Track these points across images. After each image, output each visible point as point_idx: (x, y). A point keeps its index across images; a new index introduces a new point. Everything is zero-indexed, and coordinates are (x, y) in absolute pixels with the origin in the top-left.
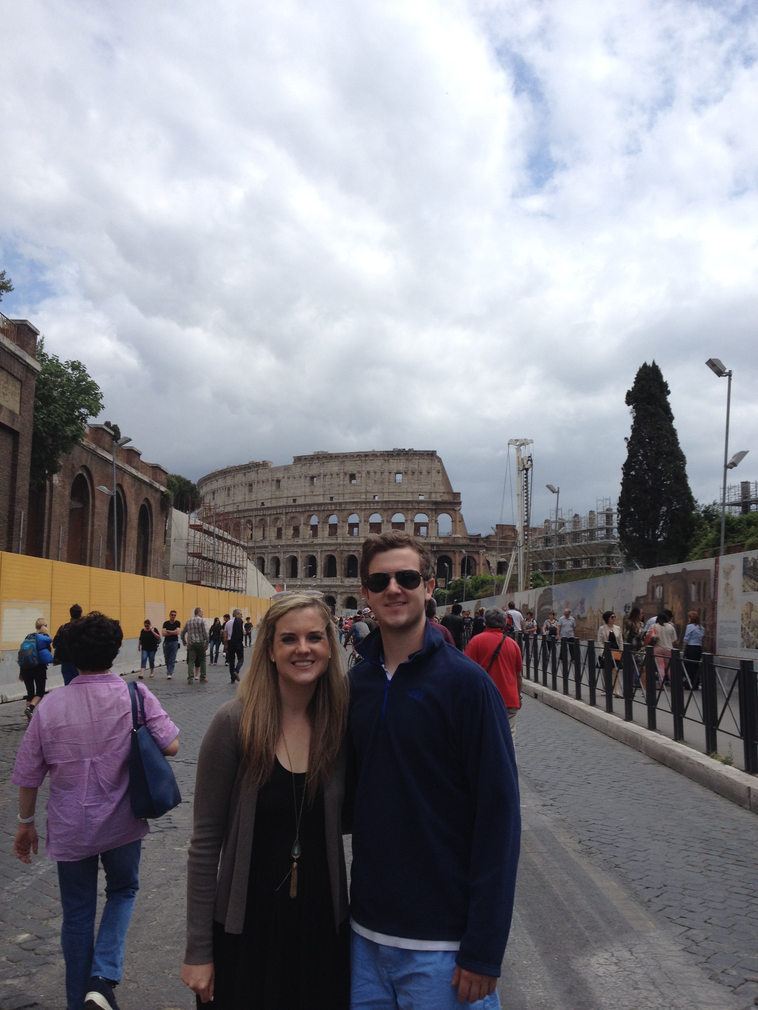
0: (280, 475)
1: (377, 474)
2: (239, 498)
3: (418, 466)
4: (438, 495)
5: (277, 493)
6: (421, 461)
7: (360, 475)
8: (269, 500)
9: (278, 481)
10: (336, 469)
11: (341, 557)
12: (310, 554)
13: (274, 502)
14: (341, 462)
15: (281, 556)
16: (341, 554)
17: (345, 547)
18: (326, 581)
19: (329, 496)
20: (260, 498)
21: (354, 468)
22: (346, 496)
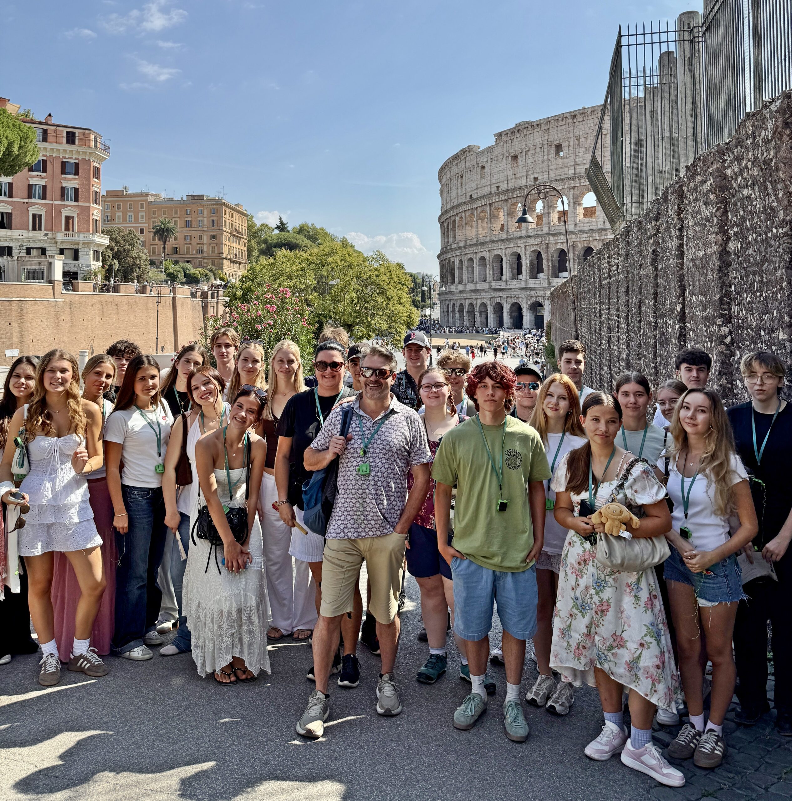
0: (483, 159)
2: (454, 193)
5: (482, 182)
7: (567, 144)
8: (476, 191)
9: (483, 167)
10: (539, 141)
11: (547, 252)
12: (515, 250)
13: (480, 193)
14: (544, 131)
15: (486, 255)
16: (547, 247)
17: (552, 238)
18: (533, 283)
19: (532, 176)
20: (468, 190)
21: (559, 135)
22: (552, 175)
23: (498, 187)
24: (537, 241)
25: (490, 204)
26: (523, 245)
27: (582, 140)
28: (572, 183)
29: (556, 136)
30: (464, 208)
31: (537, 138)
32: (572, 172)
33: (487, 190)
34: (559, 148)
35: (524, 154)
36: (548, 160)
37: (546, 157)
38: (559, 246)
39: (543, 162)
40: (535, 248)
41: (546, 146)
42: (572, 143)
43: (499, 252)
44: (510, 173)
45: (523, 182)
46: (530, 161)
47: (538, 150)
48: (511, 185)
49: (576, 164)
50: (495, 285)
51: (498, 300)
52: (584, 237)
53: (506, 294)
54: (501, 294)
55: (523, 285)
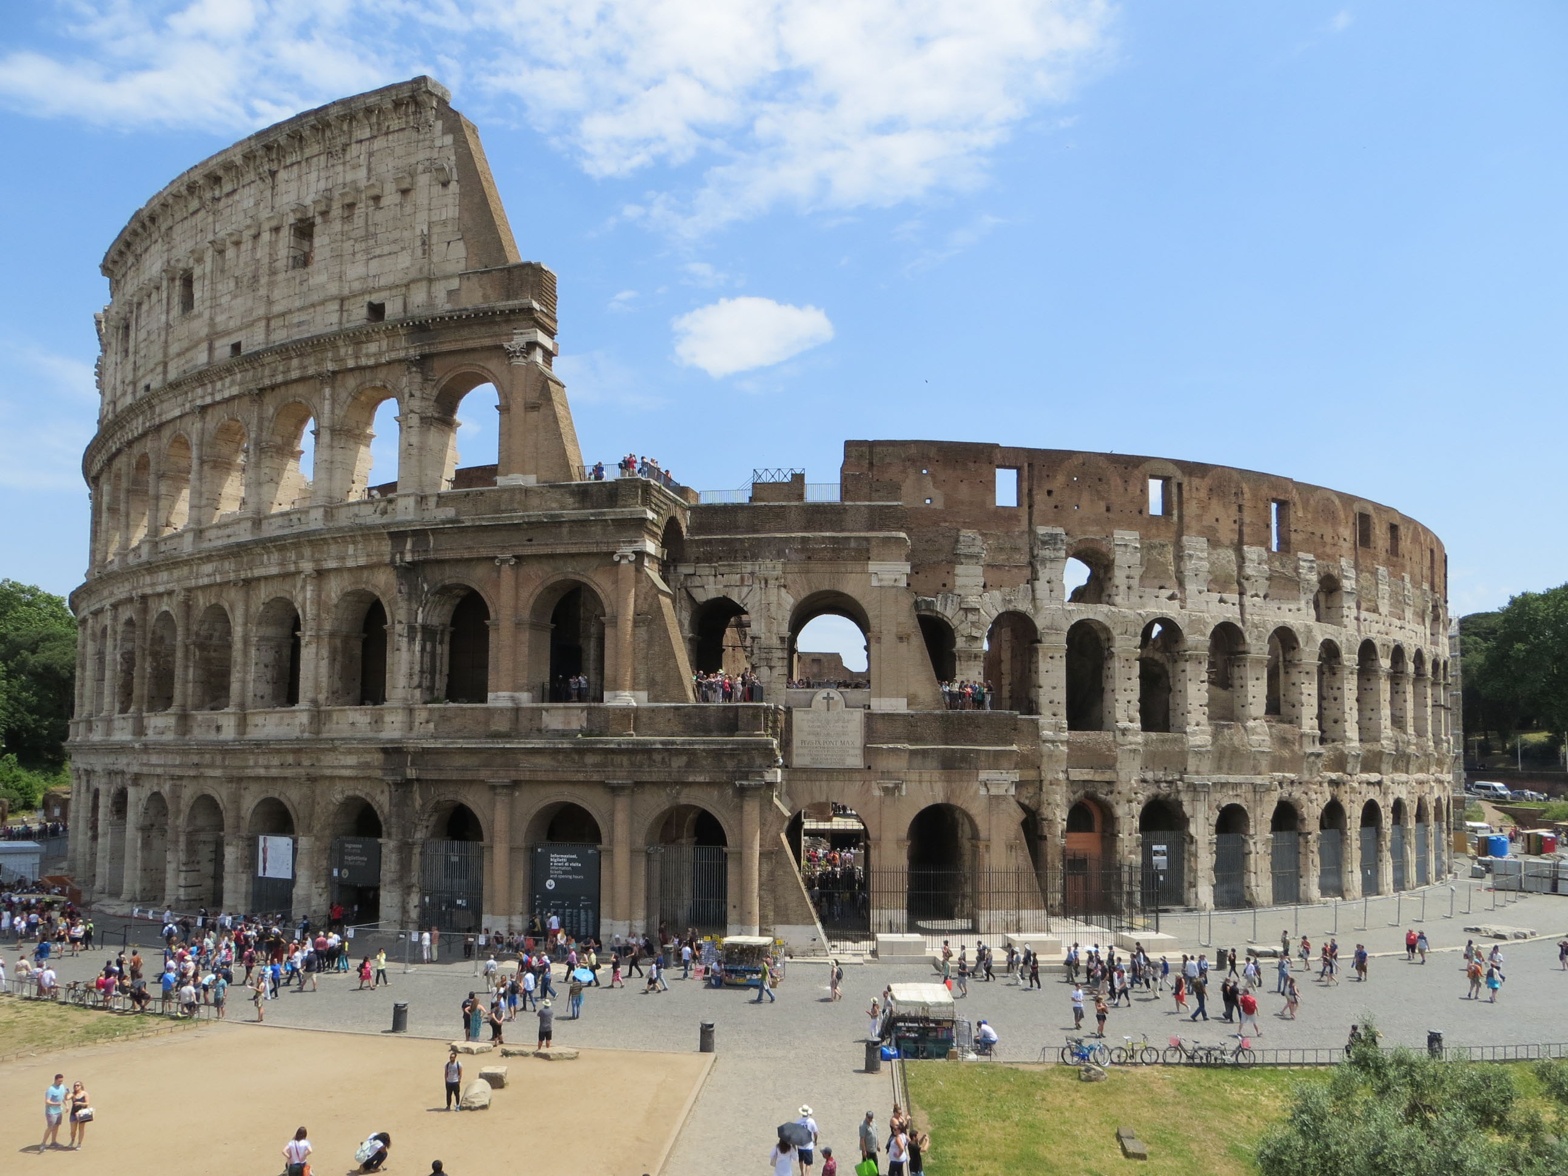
1: (243, 247)
3: (369, 170)
4: (440, 290)
6: (379, 144)
7: (200, 270)
10: (156, 269)
11: (144, 624)
14: (163, 237)
16: (145, 611)
17: (149, 580)
19: (143, 383)
21: (188, 248)
22: (171, 370)
24: (132, 587)
26: (112, 604)
28: (199, 398)
29: (182, 250)
31: (156, 257)
32: (204, 357)
34: (188, 286)
35: (135, 312)
36: (167, 327)
37: (164, 319)
38: (164, 607)
39: (160, 333)
40: (131, 610)
41: (165, 286)
44: (118, 379)
45: (127, 404)
46: (142, 335)
47: (153, 298)
48: (114, 415)
52: (209, 574)
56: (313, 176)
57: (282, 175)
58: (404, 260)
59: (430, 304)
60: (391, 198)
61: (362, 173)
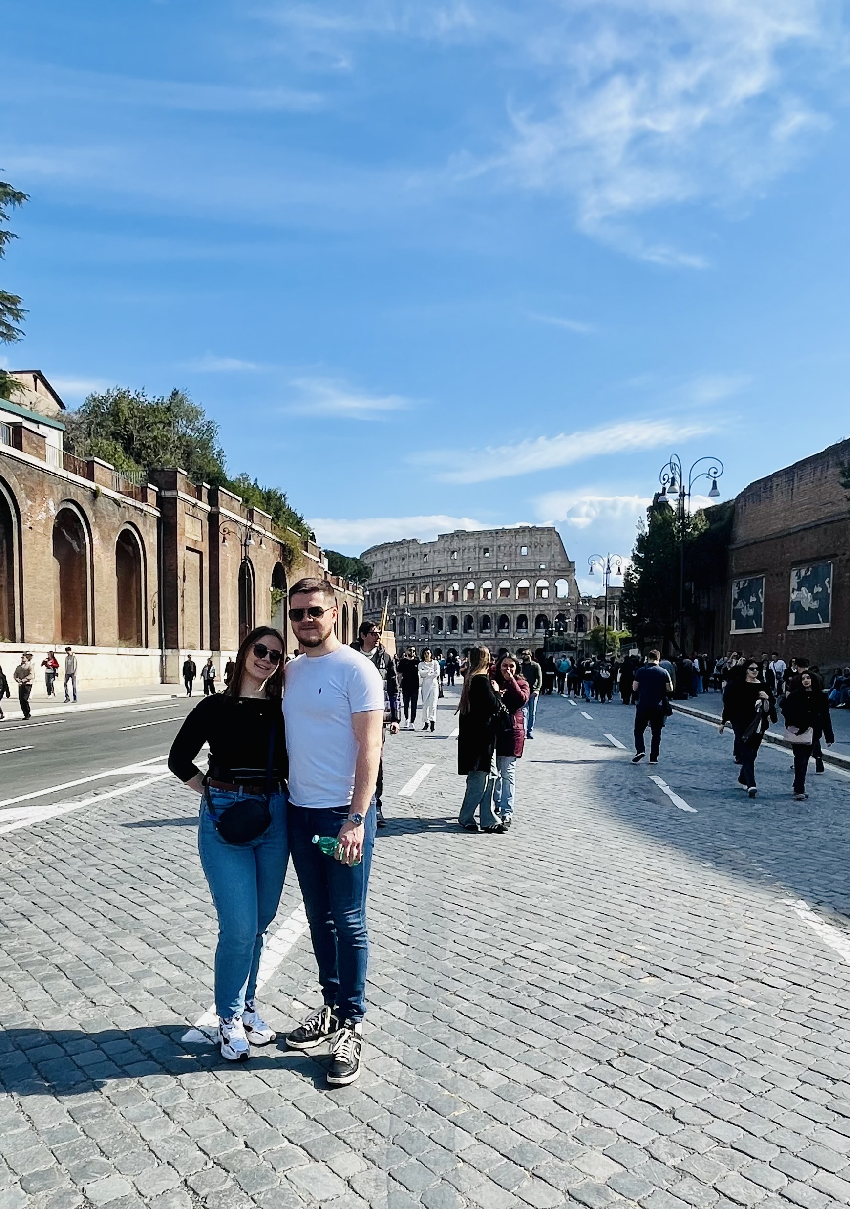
0: (427, 550)
1: (506, 547)
2: (395, 570)
3: (540, 540)
4: (557, 564)
5: (425, 565)
6: (542, 536)
7: (492, 549)
8: (419, 571)
9: (426, 555)
10: (472, 544)
11: (477, 616)
12: (452, 614)
13: (423, 573)
14: (477, 539)
15: (429, 617)
16: (477, 614)
17: (481, 608)
18: (466, 636)
19: (467, 567)
20: (411, 569)
21: (487, 543)
22: (481, 567)
23: (439, 571)
24: (471, 609)
25: (433, 581)
26: (460, 611)
27: (502, 548)
28: (495, 575)
29: (484, 543)
30: (407, 582)
31: (470, 542)
32: (495, 567)
33: (430, 572)
34: (486, 551)
35: (461, 551)
36: (479, 558)
37: (477, 556)
38: (485, 613)
39: (475, 558)
40: (468, 614)
41: (477, 549)
42: (495, 549)
43: (440, 615)
44: (450, 562)
45: (460, 570)
46: (465, 557)
47: (471, 550)
48: (451, 570)
49: (497, 563)
50: (435, 636)
51: (438, 647)
52: (503, 608)
53: (446, 643)
54: (441, 643)
55: (459, 637)
56: (526, 539)
57: (517, 536)
58: (549, 557)
59: (555, 566)
60: (545, 546)
61: (538, 540)
